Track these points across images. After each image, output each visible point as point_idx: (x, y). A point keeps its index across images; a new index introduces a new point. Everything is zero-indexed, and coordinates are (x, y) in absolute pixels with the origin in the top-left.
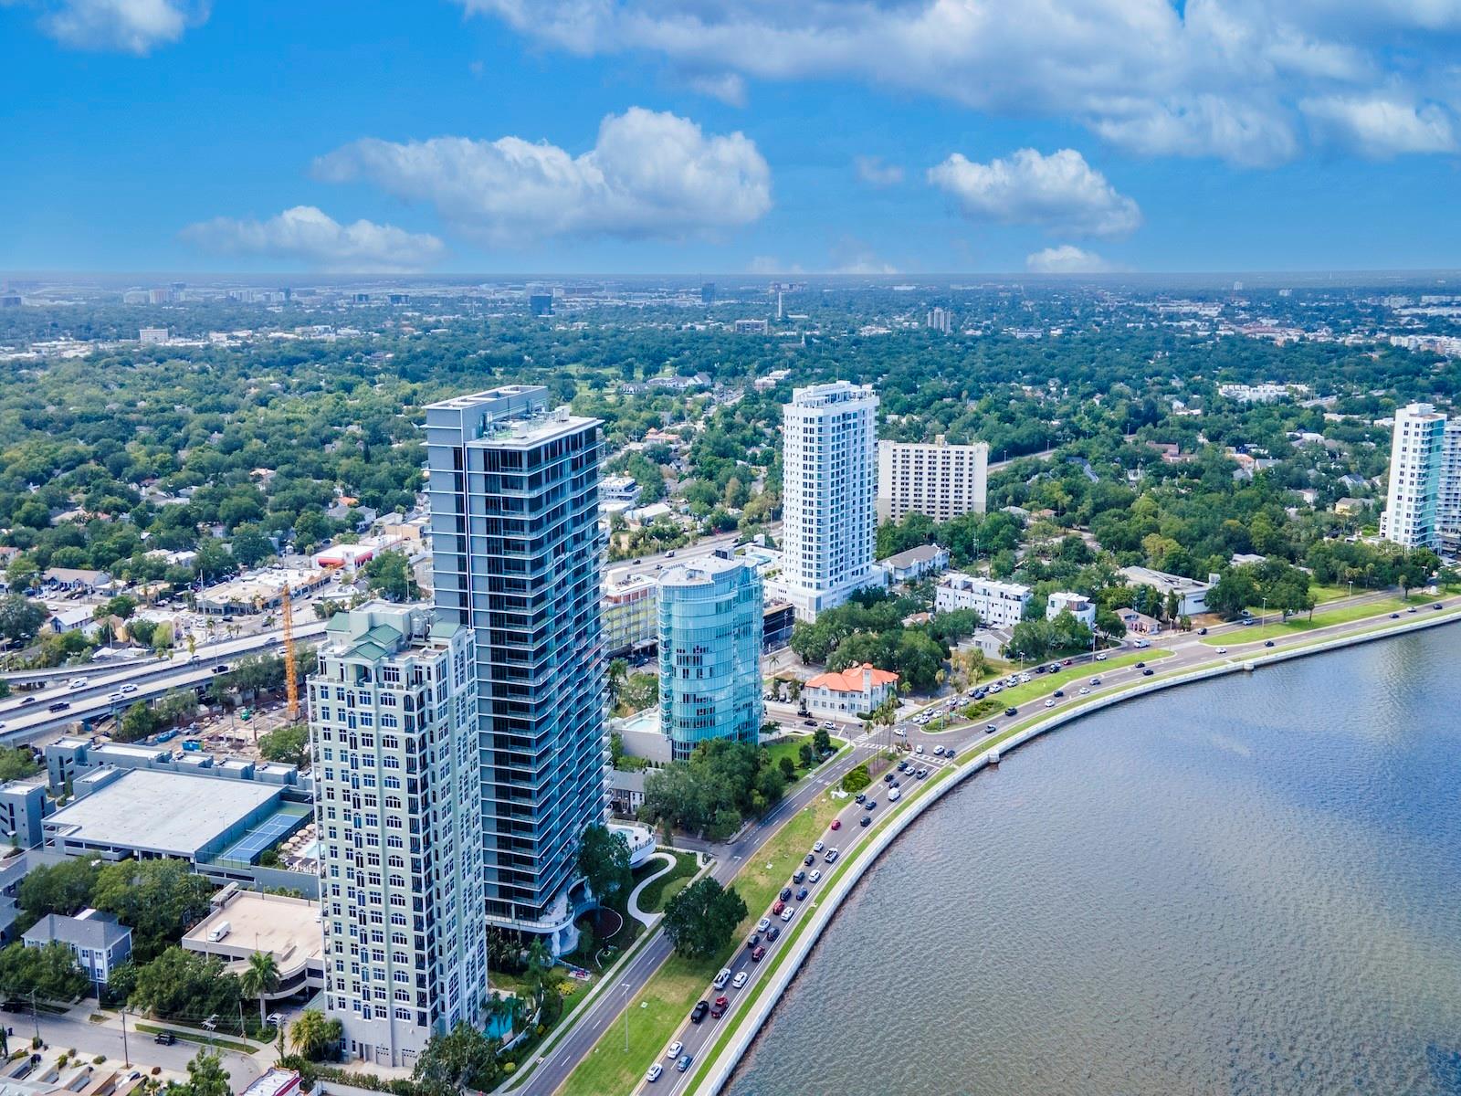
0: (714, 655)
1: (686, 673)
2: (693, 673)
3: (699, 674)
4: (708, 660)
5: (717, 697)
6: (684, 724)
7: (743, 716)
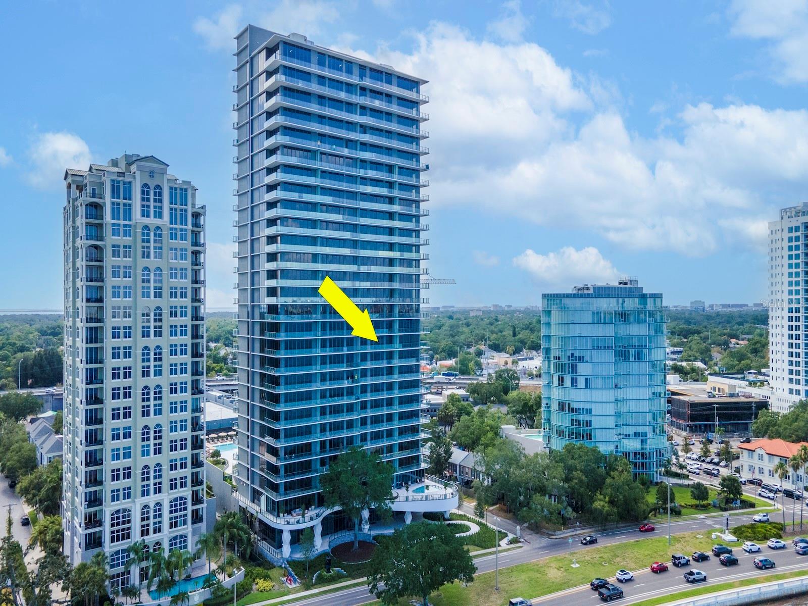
0: (591, 365)
1: (561, 380)
2: (568, 382)
3: (574, 382)
4: (584, 369)
5: (596, 410)
6: (560, 433)
7: (634, 445)
